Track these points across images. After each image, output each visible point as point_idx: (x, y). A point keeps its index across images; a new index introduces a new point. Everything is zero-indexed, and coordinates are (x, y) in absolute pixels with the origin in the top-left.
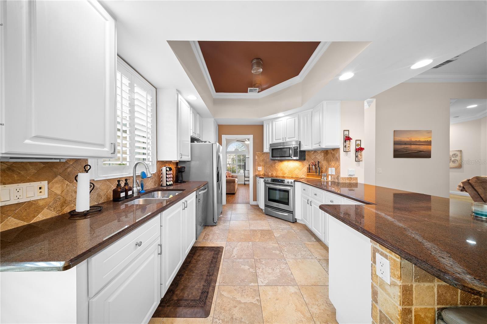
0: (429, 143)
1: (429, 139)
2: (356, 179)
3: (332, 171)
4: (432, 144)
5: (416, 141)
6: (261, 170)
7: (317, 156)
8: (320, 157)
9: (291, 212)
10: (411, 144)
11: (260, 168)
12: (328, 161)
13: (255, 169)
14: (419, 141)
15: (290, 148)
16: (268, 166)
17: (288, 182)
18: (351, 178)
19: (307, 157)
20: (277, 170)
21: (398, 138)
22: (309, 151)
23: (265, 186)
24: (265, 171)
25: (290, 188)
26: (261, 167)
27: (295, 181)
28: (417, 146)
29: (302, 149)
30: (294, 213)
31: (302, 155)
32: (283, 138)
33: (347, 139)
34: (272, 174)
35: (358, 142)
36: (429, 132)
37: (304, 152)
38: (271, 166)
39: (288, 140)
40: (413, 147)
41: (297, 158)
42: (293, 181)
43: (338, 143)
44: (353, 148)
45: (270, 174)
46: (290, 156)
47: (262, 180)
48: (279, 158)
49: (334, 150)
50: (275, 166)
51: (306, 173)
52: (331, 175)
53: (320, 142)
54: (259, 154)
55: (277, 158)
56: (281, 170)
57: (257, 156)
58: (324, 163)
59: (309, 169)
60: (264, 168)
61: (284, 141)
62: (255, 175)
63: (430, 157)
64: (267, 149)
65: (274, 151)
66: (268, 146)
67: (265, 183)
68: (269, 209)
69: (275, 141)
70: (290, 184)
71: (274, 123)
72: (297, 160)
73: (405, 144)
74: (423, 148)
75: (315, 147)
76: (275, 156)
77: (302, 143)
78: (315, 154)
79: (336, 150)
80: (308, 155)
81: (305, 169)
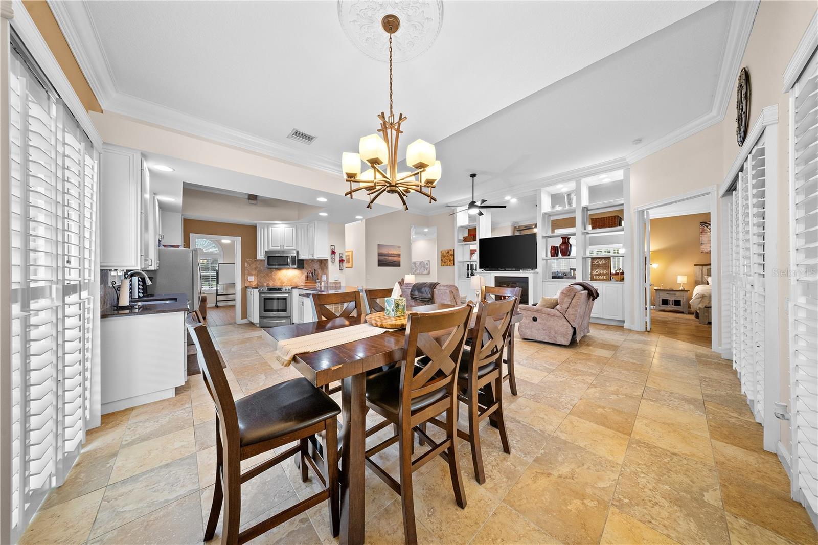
0: (399, 256)
1: (399, 253)
2: (340, 283)
3: (324, 278)
4: (401, 256)
5: (392, 254)
6: (253, 280)
7: (314, 265)
8: (316, 266)
9: (289, 318)
10: (388, 256)
11: (251, 278)
12: (322, 269)
13: (244, 279)
14: (394, 254)
15: (288, 257)
16: (263, 275)
17: (286, 290)
18: (336, 282)
19: (305, 266)
20: (274, 280)
21: (381, 251)
22: (307, 260)
23: (260, 297)
24: (258, 281)
25: (287, 295)
26: (253, 277)
27: (292, 288)
28: (393, 258)
29: (300, 258)
30: (291, 318)
31: (300, 264)
32: (281, 246)
33: (333, 252)
34: (268, 284)
35: (341, 255)
36: (399, 247)
37: (303, 260)
38: (267, 275)
39: (286, 248)
40: (390, 258)
41: (295, 267)
42: (290, 288)
43: (326, 255)
44: (337, 259)
45: (265, 284)
46: (288, 265)
47: (256, 291)
48: (277, 267)
49: (325, 260)
50: (271, 276)
51: (304, 281)
52: (324, 281)
53: (313, 254)
54: (249, 260)
55: (274, 267)
56: (279, 279)
57: (248, 263)
58: (319, 271)
59: (307, 277)
60: (256, 277)
61: (282, 249)
62: (244, 286)
63: (400, 266)
64: (261, 255)
65: (271, 259)
66: (263, 253)
67: (260, 293)
68: (265, 321)
69: (271, 248)
70: (287, 291)
71: (270, 229)
72: (295, 268)
73: (385, 256)
74: (395, 259)
75: (310, 257)
76: (271, 264)
77: (300, 252)
78: (313, 263)
79: (326, 260)
80: (306, 264)
81: (304, 277)
